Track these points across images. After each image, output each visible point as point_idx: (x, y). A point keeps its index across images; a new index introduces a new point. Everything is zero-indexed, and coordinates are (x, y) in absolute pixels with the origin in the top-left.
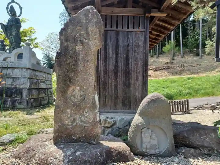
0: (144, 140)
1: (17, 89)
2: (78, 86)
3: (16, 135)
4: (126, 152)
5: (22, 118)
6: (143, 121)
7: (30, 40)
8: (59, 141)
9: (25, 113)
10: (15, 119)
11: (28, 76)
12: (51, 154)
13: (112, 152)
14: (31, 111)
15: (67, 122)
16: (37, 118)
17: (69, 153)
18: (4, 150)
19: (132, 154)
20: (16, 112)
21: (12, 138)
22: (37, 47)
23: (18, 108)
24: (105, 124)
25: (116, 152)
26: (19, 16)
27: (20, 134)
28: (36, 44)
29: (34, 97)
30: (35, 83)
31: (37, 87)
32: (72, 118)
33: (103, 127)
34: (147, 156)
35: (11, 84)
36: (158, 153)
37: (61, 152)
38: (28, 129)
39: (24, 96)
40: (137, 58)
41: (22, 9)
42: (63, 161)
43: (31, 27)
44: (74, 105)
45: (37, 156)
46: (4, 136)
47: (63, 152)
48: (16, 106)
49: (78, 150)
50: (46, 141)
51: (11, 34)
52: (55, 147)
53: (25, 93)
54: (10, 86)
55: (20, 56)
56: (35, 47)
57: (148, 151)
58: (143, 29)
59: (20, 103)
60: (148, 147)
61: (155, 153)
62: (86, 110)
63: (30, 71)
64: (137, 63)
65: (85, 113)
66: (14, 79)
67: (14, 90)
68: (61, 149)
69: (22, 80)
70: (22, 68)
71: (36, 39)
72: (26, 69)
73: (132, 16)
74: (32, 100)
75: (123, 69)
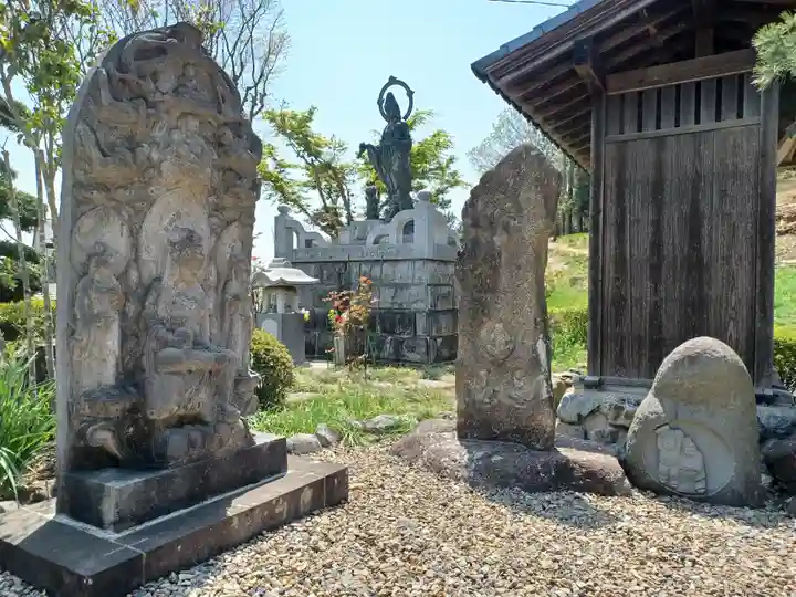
0: (663, 454)
1: (404, 313)
2: (501, 321)
3: (397, 417)
4: (609, 474)
5: (414, 386)
6: (660, 409)
7: (437, 169)
8: (466, 434)
9: (421, 373)
10: (399, 387)
11: (426, 278)
12: (447, 453)
13: (573, 469)
14: (433, 371)
15: (479, 397)
16: (446, 388)
17: (480, 454)
18: (378, 441)
19: (627, 481)
20: (402, 370)
21: (391, 422)
22: (457, 183)
23: (406, 361)
24: (616, 418)
25: (584, 470)
26: (405, 118)
27: (405, 417)
28: (454, 174)
29: (444, 334)
30: (445, 297)
31: (451, 307)
32: (489, 388)
33: (611, 425)
34: (671, 494)
35: (390, 300)
36: (703, 491)
37: (464, 452)
38: (422, 408)
39: (419, 333)
40: (730, 214)
41: (414, 96)
42: (466, 467)
43: (438, 134)
44: (492, 362)
45: (425, 453)
46: (377, 418)
47: (469, 452)
48: (404, 356)
49: (496, 453)
50: (445, 431)
51: (390, 170)
52: (458, 443)
53: (421, 323)
54: (389, 306)
55: (409, 228)
56: (452, 186)
57: (673, 483)
58: (753, 114)
59: (412, 349)
60: (674, 472)
61: (693, 491)
62: (518, 374)
63: (430, 266)
64: (729, 232)
65: (515, 381)
66: (399, 287)
67: (398, 317)
68: (467, 447)
69: (413, 290)
70: (414, 260)
71: (451, 160)
72: (421, 262)
73: (712, 79)
74: (439, 340)
75: (677, 253)
